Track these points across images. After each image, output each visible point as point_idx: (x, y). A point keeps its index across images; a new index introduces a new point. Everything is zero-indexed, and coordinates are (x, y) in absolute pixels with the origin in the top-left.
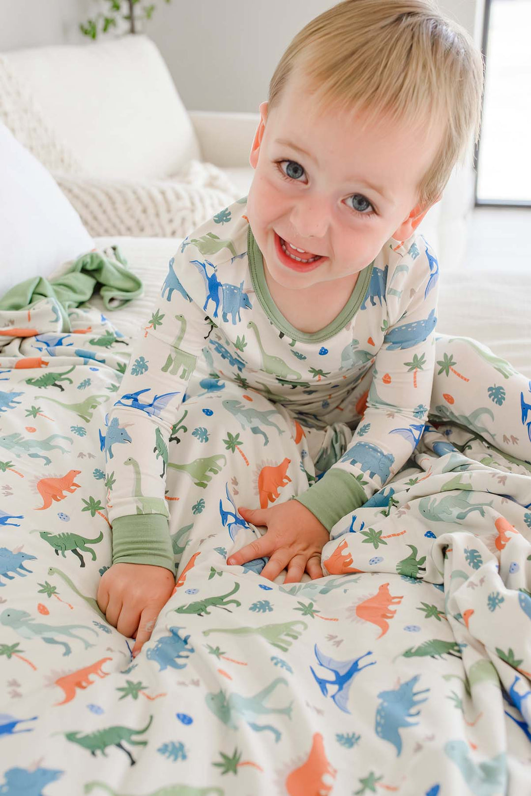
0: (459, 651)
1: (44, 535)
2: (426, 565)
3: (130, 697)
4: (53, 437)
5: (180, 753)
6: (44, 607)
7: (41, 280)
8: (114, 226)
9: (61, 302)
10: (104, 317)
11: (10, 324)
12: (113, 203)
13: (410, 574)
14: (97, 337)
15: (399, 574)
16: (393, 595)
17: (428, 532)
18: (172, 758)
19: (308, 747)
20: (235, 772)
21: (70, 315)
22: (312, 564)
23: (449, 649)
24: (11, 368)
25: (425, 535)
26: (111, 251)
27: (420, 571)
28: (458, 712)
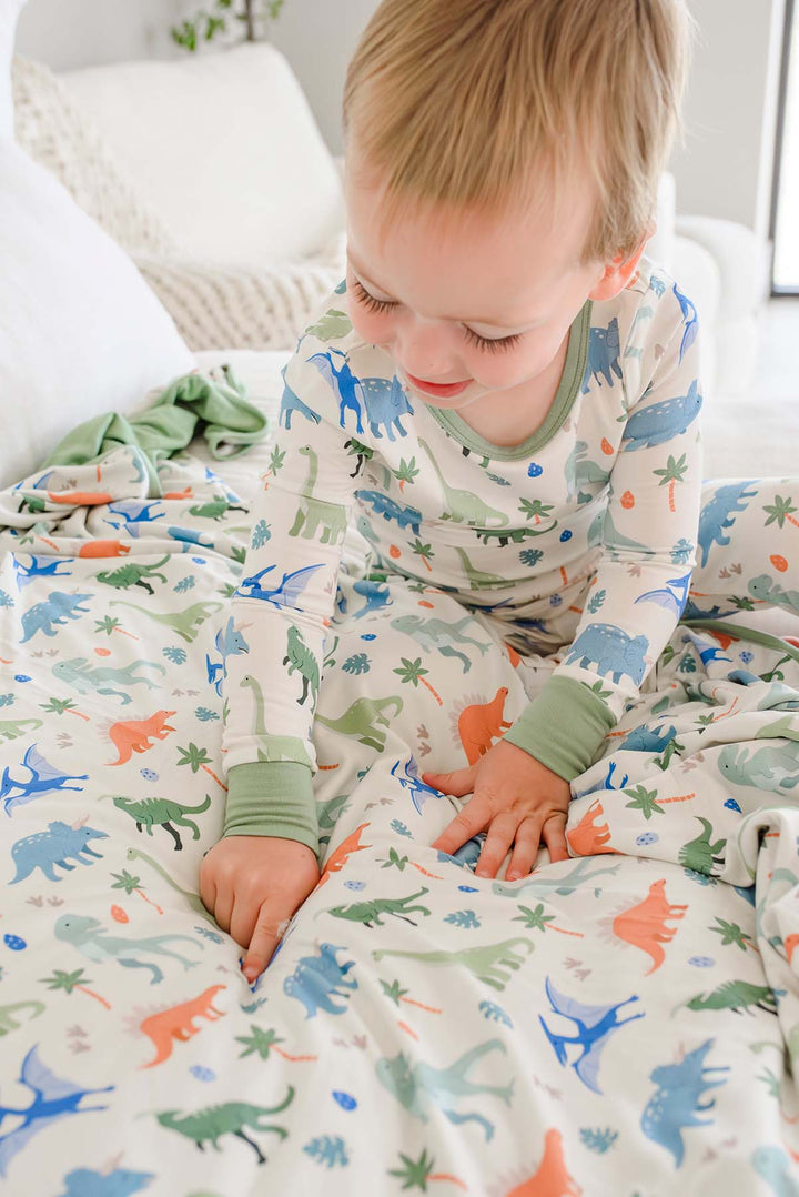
0: (774, 1003)
1: (120, 802)
2: (726, 853)
3: (256, 1055)
4: (137, 664)
5: (338, 1156)
6: (120, 910)
7: (115, 416)
8: (225, 333)
9: (145, 451)
10: (211, 471)
11: (70, 486)
12: (223, 298)
13: (700, 867)
14: (200, 504)
15: (683, 865)
16: (671, 903)
17: (730, 801)
18: (326, 1162)
19: (538, 1153)
20: (424, 1187)
21: (159, 470)
22: (551, 829)
23: (759, 997)
24: (74, 556)
25: (726, 805)
26: (220, 373)
27: (715, 865)
28: (773, 1103)
